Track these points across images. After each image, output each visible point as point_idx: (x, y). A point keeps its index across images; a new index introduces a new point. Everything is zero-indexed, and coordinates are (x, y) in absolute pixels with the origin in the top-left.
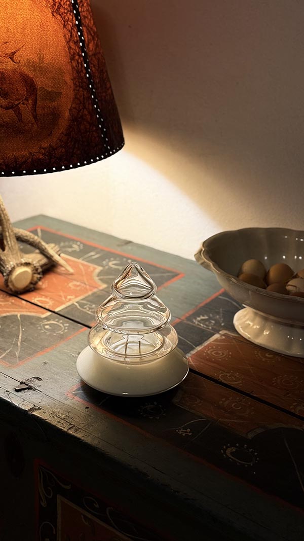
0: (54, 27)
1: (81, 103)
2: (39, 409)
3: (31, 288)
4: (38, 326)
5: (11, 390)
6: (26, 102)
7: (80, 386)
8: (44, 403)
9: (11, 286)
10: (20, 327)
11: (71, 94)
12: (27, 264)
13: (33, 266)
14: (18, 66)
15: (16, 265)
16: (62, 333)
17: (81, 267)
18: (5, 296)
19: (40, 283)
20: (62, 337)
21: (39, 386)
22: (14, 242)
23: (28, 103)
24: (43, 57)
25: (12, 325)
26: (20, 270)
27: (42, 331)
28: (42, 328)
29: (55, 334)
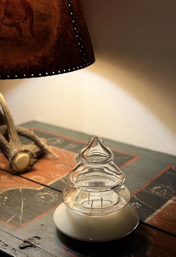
1: (65, 24)
3: (29, 169)
4: (35, 196)
5: (16, 247)
6: (25, 22)
9: (14, 168)
10: (22, 198)
11: (58, 17)
12: (26, 151)
13: (30, 153)
15: (18, 153)
16: (53, 201)
17: (64, 154)
18: (10, 175)
19: (35, 166)
20: (54, 205)
21: (39, 244)
22: (16, 135)
23: (27, 22)
25: (16, 197)
26: (20, 156)
27: (39, 200)
28: (39, 199)
29: (48, 202)
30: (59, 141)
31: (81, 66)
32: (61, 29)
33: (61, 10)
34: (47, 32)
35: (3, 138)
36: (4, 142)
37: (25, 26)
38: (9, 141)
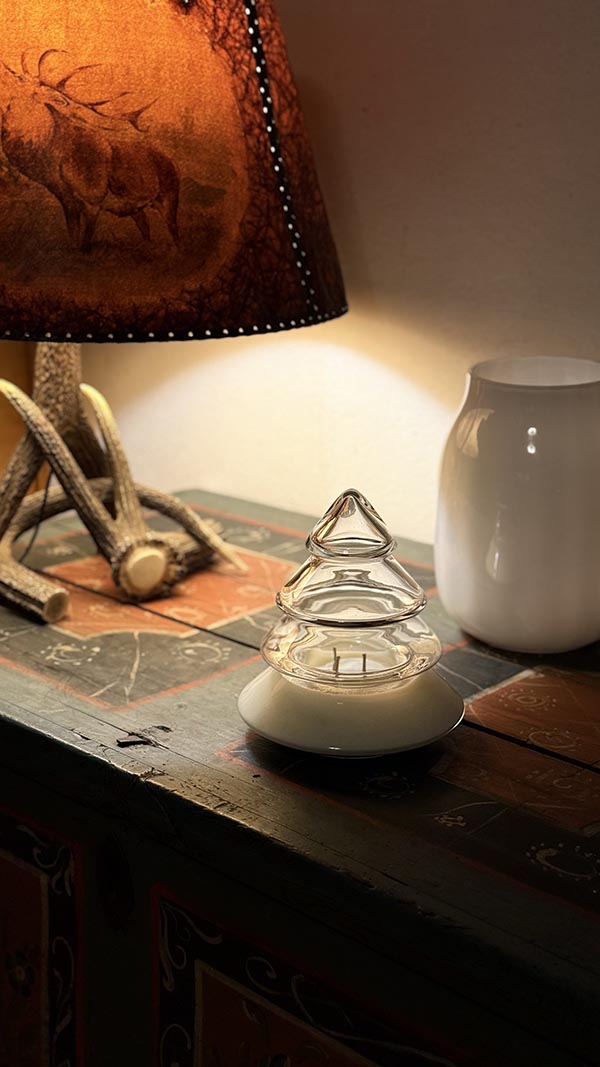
0: (214, 70)
1: (262, 215)
2: (163, 774)
3: (163, 592)
4: (171, 649)
5: (111, 744)
6: (157, 204)
7: (244, 743)
8: (172, 766)
9: (124, 584)
10: (138, 651)
11: (244, 195)
12: (157, 544)
13: (167, 548)
14: (146, 138)
15: (135, 545)
16: (217, 661)
17: (264, 564)
18: (113, 603)
19: (182, 587)
20: (217, 668)
21: (165, 741)
22: (135, 505)
23: (163, 207)
24: (192, 122)
25: (122, 648)
26: (141, 554)
27: (179, 658)
28: (180, 653)
29: (203, 663)
30: (256, 535)
31: (303, 321)
32: (249, 226)
33: (251, 179)
34: (212, 232)
35: (96, 504)
36: (99, 515)
37: (157, 215)
38: (114, 516)
